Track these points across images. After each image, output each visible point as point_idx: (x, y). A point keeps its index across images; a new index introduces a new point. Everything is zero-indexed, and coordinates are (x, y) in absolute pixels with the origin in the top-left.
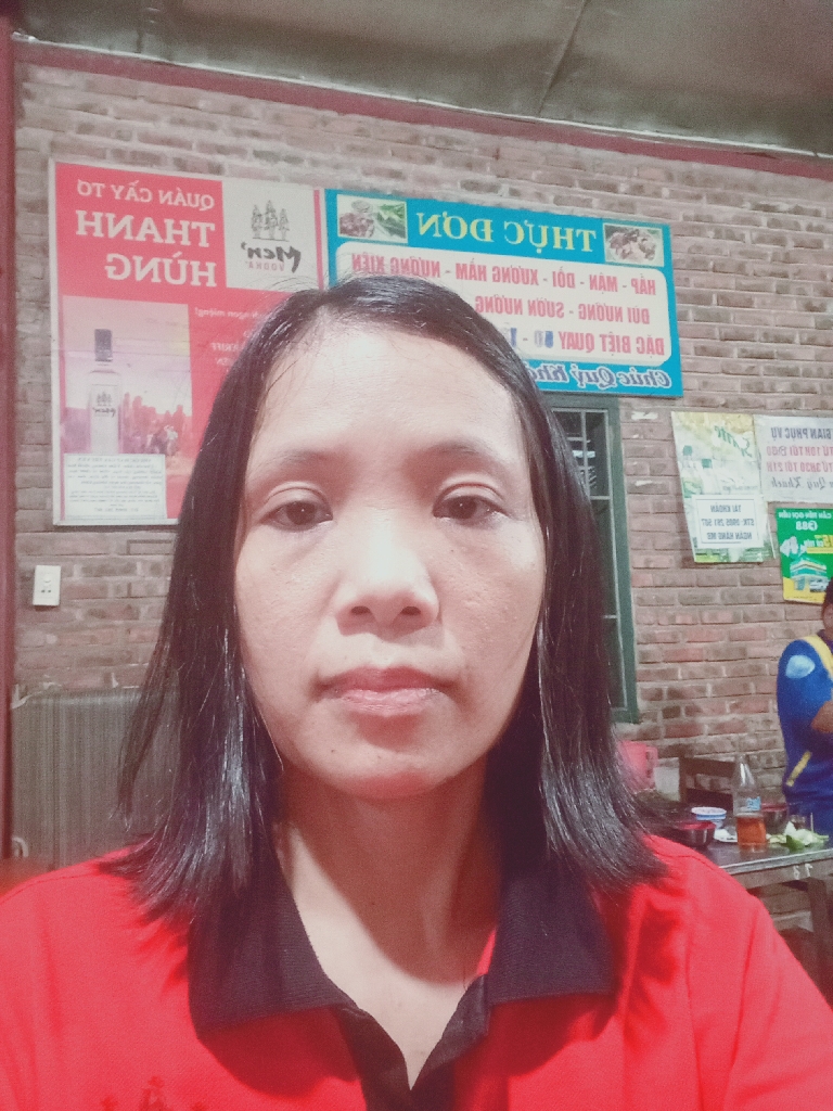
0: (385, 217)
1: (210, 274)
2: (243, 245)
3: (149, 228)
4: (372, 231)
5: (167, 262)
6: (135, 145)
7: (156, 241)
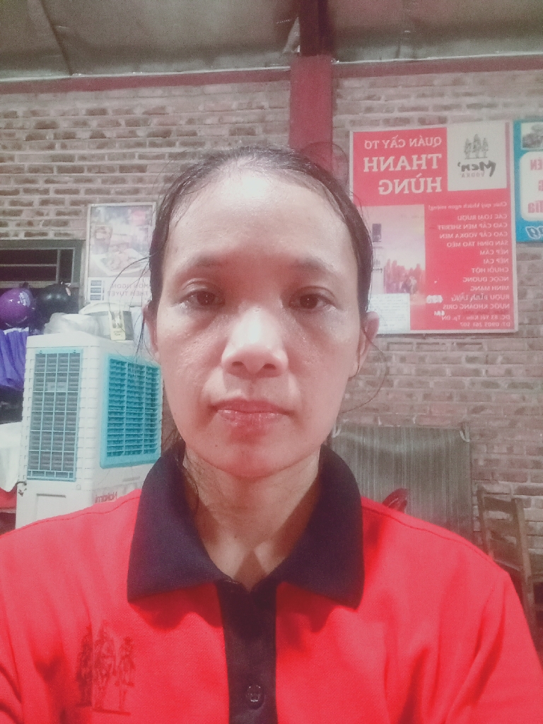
1: (438, 185)
2: (459, 163)
3: (403, 162)
5: (413, 180)
6: (397, 114)
7: (407, 169)
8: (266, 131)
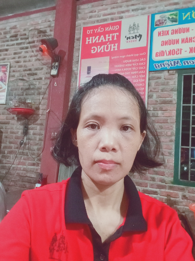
0: (171, 17)
1: (116, 47)
2: (126, 36)
3: (102, 38)
4: (166, 23)
5: (106, 46)
6: (102, 17)
7: (103, 41)
8: (51, 31)
